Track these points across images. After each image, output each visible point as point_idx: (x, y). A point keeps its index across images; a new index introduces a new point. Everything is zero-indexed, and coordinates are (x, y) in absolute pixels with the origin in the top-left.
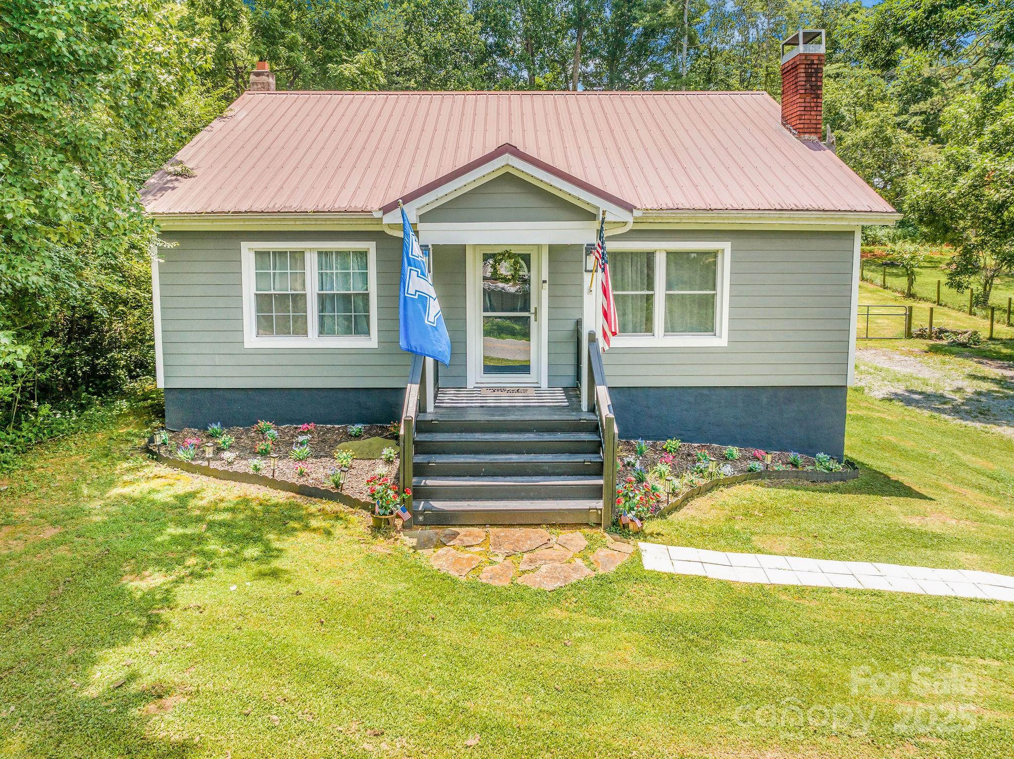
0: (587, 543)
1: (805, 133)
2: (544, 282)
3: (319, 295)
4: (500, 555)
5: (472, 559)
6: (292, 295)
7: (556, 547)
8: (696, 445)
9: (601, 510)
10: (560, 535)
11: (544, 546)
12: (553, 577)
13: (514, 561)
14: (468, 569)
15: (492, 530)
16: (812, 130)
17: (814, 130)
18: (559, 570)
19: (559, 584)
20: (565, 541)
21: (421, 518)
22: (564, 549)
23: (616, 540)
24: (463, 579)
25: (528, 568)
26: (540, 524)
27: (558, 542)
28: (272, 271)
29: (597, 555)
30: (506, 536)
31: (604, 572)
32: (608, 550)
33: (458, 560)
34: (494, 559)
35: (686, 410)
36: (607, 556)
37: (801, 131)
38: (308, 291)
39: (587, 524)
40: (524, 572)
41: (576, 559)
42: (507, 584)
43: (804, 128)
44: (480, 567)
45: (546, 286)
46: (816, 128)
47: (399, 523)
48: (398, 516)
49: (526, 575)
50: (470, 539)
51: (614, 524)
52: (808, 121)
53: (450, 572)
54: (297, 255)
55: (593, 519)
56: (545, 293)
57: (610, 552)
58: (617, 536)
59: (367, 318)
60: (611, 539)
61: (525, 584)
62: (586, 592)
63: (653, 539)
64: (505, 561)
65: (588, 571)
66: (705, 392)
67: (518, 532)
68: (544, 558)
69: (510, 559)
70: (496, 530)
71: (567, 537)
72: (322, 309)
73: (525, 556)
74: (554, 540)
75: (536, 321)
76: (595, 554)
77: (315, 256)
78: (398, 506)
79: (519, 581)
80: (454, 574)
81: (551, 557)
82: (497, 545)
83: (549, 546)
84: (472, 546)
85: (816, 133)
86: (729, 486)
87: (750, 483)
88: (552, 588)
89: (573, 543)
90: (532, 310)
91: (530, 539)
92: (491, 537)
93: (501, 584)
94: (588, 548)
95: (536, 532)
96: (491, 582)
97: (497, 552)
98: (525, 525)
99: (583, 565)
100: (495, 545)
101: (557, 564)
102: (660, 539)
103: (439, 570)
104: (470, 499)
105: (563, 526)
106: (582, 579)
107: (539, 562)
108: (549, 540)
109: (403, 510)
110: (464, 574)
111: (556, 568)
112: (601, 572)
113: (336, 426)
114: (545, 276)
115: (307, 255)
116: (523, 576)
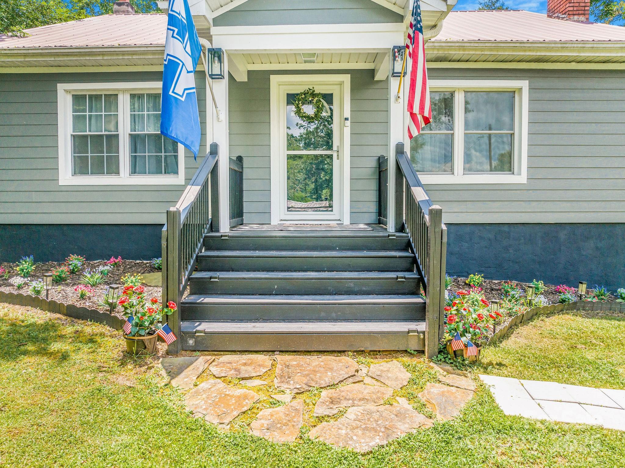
0: (409, 375)
1: (574, 15)
2: (346, 119)
3: (131, 135)
4: (288, 391)
5: (245, 397)
6: (107, 136)
7: (367, 380)
8: (496, 282)
9: (424, 333)
10: (372, 366)
11: (351, 380)
12: (366, 429)
13: (308, 401)
14: (235, 413)
15: (280, 358)
16: (580, 12)
17: (583, 12)
18: (376, 416)
19: (377, 441)
20: (379, 373)
21: (191, 342)
22: (379, 384)
23: (449, 372)
24: (223, 430)
25: (327, 412)
26: (344, 351)
27: (370, 374)
28: (87, 114)
29: (429, 393)
30: (298, 365)
31: (445, 421)
32: (440, 385)
33: (224, 398)
34: (278, 397)
35: (486, 247)
36: (443, 394)
37: (570, 13)
38: (121, 132)
39: (406, 351)
40: (321, 419)
41: (397, 398)
42: (291, 439)
43: (574, 10)
44: (255, 411)
45: (348, 123)
46: (585, 10)
47: (162, 347)
48: (161, 339)
49: (324, 423)
50: (249, 368)
51: (440, 352)
52: (577, 5)
53: (207, 418)
54: (112, 98)
55: (413, 345)
56: (347, 131)
57: (446, 388)
58: (448, 367)
59: (176, 157)
60: (441, 371)
61: (321, 439)
62: (424, 455)
63: (495, 371)
64: (295, 401)
65: (421, 418)
66: (506, 228)
67: (315, 361)
68: (350, 396)
69: (301, 399)
70: (287, 358)
71: (381, 368)
72: (134, 149)
73: (324, 393)
74: (365, 370)
75: (338, 159)
76: (426, 391)
77: (128, 97)
78: (160, 325)
79: (313, 434)
80: (212, 420)
81: (361, 396)
82: (285, 377)
83: (357, 379)
84: (251, 378)
85: (584, 14)
86: (548, 315)
87: (568, 314)
88: (366, 449)
89: (390, 375)
90: (335, 148)
91: (331, 369)
92: (279, 366)
93: (283, 439)
94: (412, 382)
95: (340, 361)
96: (267, 435)
97: (284, 386)
98: (325, 351)
99: (410, 407)
100: (281, 376)
101: (371, 407)
102: (504, 371)
103: (192, 413)
104: (257, 320)
105: (374, 353)
106: (414, 431)
107: (344, 404)
108: (357, 371)
109: (167, 330)
110: (226, 421)
111: (370, 413)
112: (441, 419)
113: (145, 262)
114: (347, 113)
115: (120, 97)
116: (320, 426)
